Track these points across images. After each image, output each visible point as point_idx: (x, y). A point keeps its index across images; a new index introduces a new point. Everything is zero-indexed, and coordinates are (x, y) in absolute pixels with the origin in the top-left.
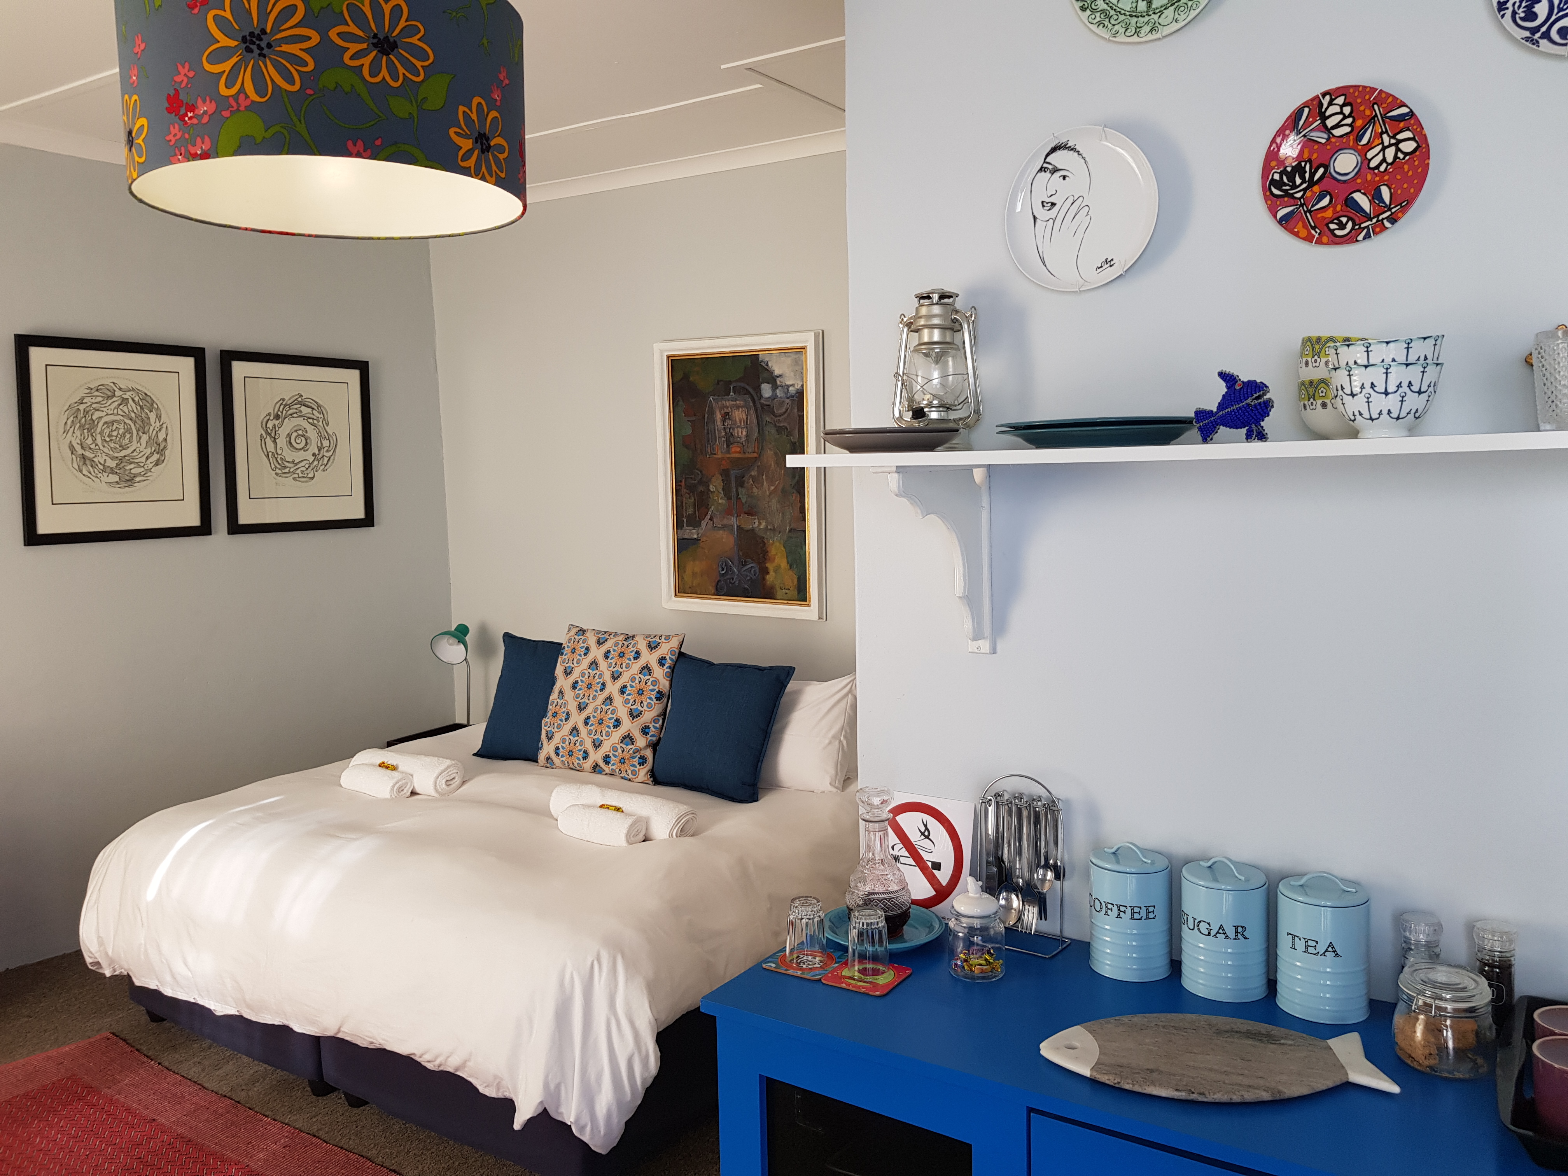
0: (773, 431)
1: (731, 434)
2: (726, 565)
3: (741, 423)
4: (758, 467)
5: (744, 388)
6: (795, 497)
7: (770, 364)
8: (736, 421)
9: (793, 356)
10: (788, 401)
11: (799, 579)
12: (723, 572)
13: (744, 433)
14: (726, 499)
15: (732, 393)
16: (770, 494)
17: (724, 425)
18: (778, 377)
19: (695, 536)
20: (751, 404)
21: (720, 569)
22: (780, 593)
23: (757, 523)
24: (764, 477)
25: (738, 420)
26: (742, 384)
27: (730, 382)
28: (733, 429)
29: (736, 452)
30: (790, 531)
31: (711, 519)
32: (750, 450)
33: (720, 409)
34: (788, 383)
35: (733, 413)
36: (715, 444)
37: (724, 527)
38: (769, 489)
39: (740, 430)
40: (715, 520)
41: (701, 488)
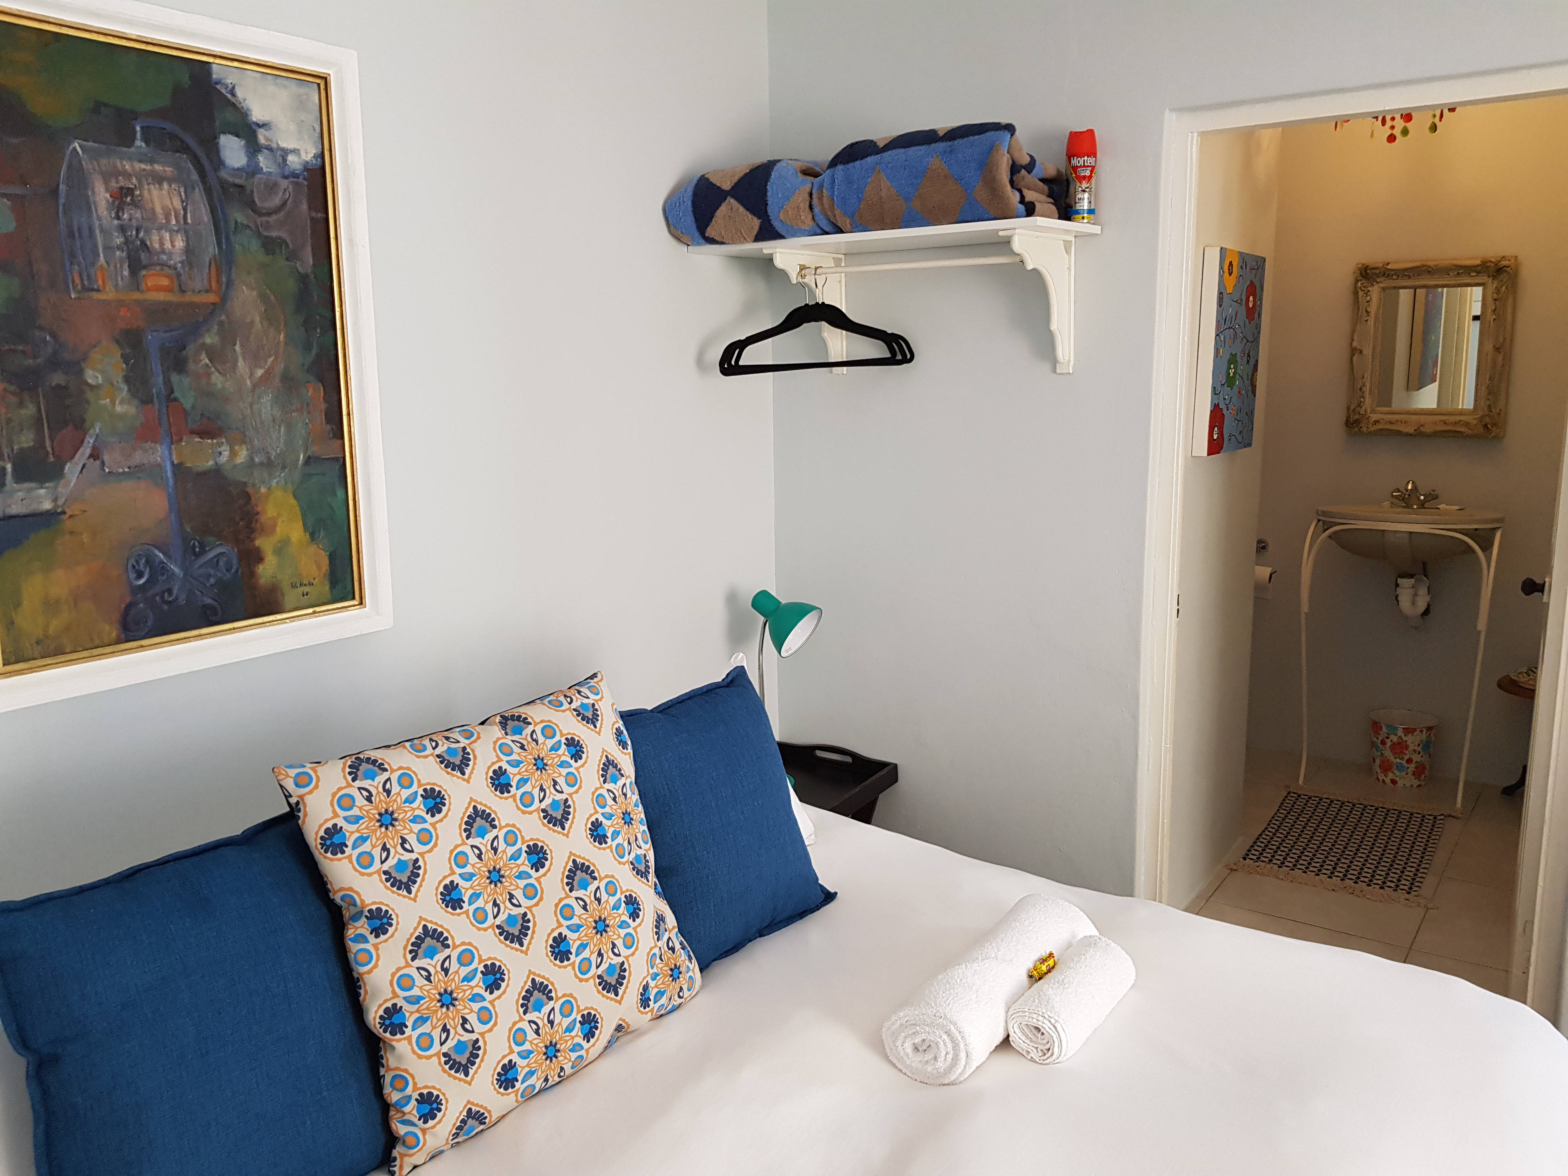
0: (255, 245)
1: (143, 242)
2: (147, 562)
3: (167, 217)
4: (221, 324)
5: (173, 137)
6: (314, 392)
7: (239, 93)
8: (153, 209)
9: (294, 88)
10: (284, 183)
12: (142, 581)
13: (180, 243)
14: (136, 402)
15: (139, 143)
16: (254, 387)
17: (118, 218)
18: (259, 126)
19: (47, 506)
20: (195, 176)
21: (132, 576)
22: (290, 597)
23: (226, 454)
24: (238, 348)
25: (159, 210)
26: (169, 126)
27: (135, 115)
28: (147, 231)
29: (158, 289)
30: (308, 461)
31: (95, 455)
32: (198, 285)
33: (106, 177)
34: (283, 145)
35: (146, 193)
36: (93, 264)
37: (136, 472)
38: (251, 376)
39: (167, 236)
40: (106, 458)
41: (58, 378)
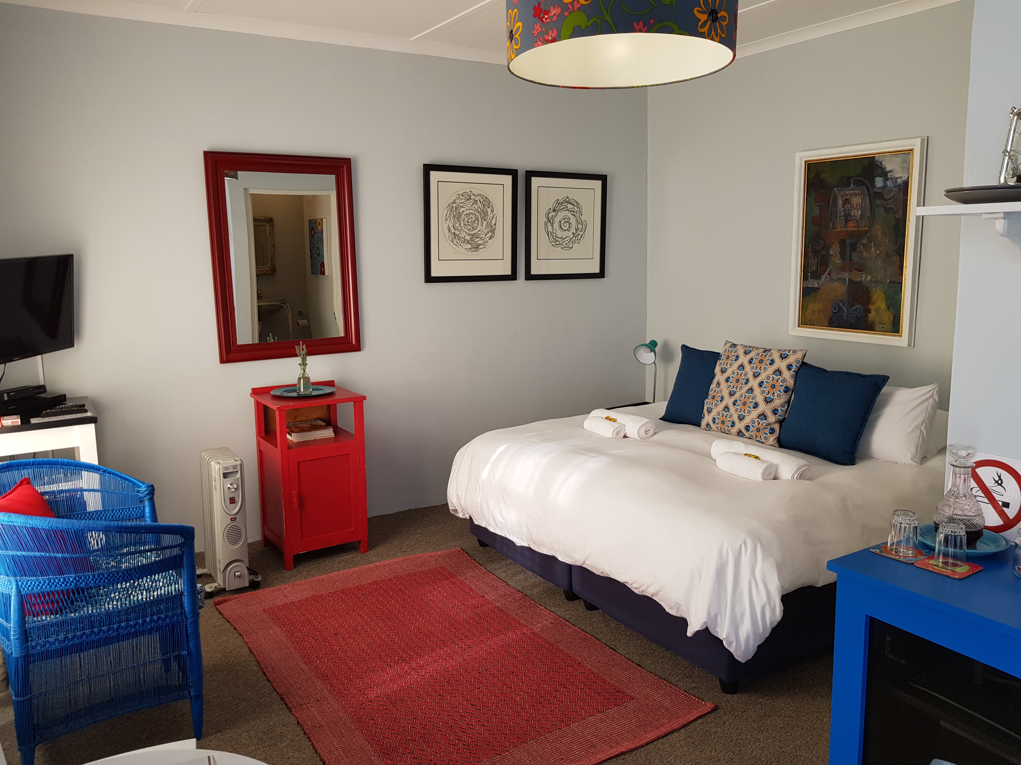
0: (882, 211)
1: (849, 214)
2: (838, 306)
3: (857, 206)
4: (868, 237)
5: (861, 181)
6: (896, 258)
7: (883, 163)
8: (853, 204)
9: (902, 156)
10: (895, 189)
11: (894, 317)
12: (836, 311)
13: (859, 213)
14: (841, 260)
15: (852, 185)
16: (876, 256)
17: (844, 208)
18: (889, 172)
19: (816, 286)
20: (866, 192)
21: (834, 309)
22: (878, 327)
23: (864, 277)
24: (872, 244)
25: (855, 204)
26: (860, 178)
27: (851, 178)
28: (851, 210)
29: (852, 227)
30: (890, 282)
31: (829, 274)
32: (863, 225)
33: (842, 197)
34: (896, 176)
35: (852, 199)
36: (836, 221)
37: (839, 280)
38: (876, 252)
39: (856, 211)
40: (832, 275)
41: (823, 253)
